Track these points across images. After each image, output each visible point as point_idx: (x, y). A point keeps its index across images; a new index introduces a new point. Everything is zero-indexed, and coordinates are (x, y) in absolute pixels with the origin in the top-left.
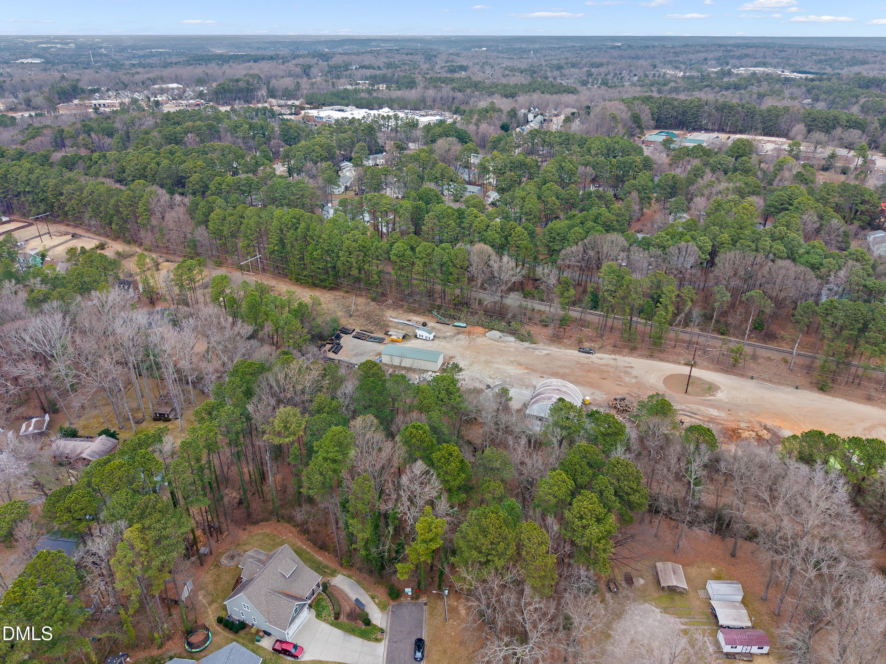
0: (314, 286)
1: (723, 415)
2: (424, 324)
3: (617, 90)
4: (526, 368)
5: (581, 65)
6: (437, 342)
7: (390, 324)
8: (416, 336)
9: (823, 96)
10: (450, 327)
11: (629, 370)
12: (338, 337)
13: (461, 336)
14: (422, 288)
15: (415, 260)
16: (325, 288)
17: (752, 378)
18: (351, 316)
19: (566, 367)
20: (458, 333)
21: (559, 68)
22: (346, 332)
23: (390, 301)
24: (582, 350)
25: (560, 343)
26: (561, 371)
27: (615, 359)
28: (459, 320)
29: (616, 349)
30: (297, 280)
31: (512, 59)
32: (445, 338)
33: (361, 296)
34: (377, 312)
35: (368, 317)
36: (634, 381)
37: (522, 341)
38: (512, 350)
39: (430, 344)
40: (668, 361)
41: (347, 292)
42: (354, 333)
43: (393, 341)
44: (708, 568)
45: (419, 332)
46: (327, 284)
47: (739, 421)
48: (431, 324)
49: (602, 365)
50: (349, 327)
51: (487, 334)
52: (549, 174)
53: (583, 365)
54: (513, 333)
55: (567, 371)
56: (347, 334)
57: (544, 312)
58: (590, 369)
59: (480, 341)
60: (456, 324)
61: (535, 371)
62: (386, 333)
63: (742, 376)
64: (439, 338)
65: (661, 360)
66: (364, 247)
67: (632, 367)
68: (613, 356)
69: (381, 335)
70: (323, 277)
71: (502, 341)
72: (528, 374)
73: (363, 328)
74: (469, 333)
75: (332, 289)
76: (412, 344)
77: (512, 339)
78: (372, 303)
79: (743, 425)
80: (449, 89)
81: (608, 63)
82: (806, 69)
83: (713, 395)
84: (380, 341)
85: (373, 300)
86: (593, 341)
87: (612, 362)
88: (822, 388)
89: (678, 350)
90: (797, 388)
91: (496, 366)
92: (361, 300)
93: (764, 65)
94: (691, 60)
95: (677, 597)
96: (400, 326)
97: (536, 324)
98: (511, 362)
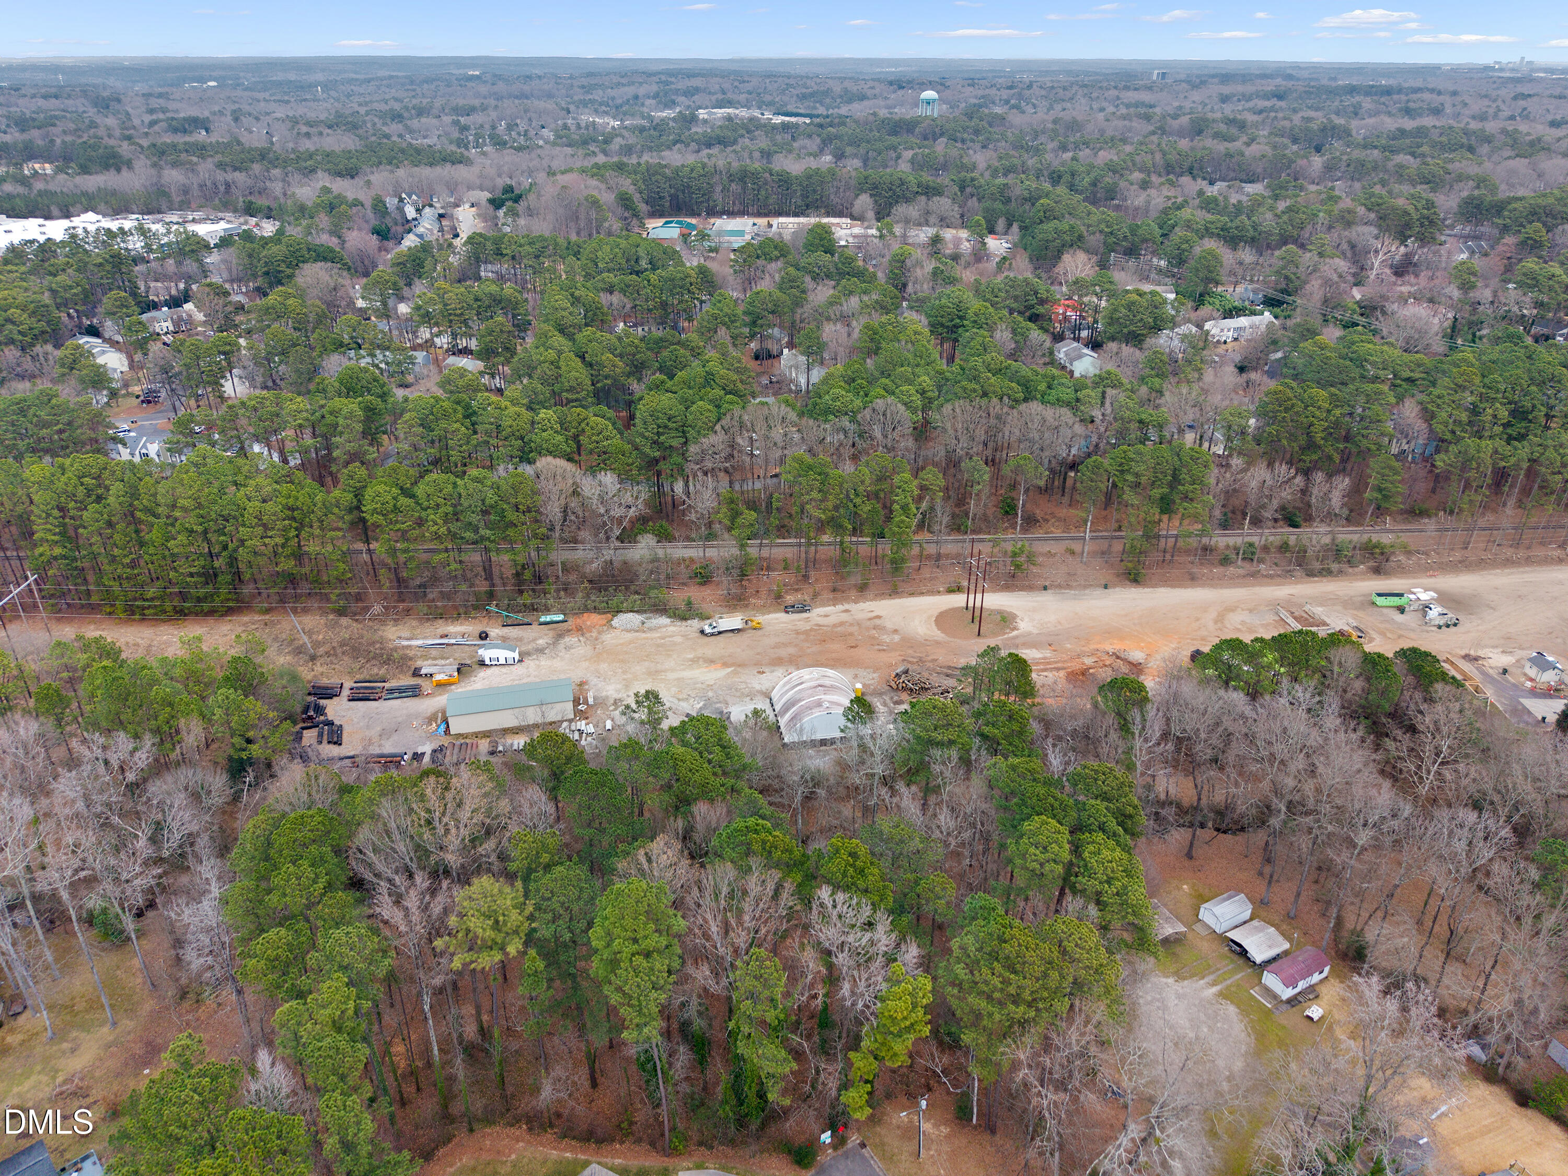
0: (180, 614)
1: (1048, 653)
2: (484, 636)
3: (533, 155)
4: (725, 665)
5: (435, 111)
6: (527, 661)
7: (411, 653)
8: (482, 664)
9: (849, 150)
10: (535, 626)
11: (878, 622)
12: (320, 710)
13: (568, 640)
14: (454, 566)
15: (424, 514)
16: (211, 613)
17: (1045, 588)
18: (313, 658)
19: (785, 645)
20: (560, 636)
21: (397, 117)
22: (329, 693)
23: (377, 609)
24: (789, 609)
25: (747, 606)
26: (783, 653)
27: (847, 611)
28: (547, 610)
29: (837, 593)
30: (131, 611)
31: (288, 102)
32: (541, 651)
33: (305, 611)
34: (367, 635)
35: (355, 649)
36: (897, 638)
37: (685, 619)
38: (678, 639)
39: (519, 670)
40: (922, 594)
41: (268, 611)
42: (346, 692)
43: (442, 686)
44: (1179, 888)
45: (487, 654)
46: (217, 604)
47: (1079, 656)
48: (495, 631)
49: (835, 626)
50: (325, 681)
51: (616, 622)
52: (564, 313)
53: (806, 633)
54: (661, 609)
55: (791, 650)
56: (330, 697)
57: (692, 560)
58: (823, 636)
59: (609, 638)
60: (543, 619)
61: (742, 665)
62: (416, 673)
63: (1030, 588)
64: (528, 654)
65: (912, 594)
66: (292, 509)
67: (879, 617)
68: (840, 607)
69: (407, 681)
70: (202, 591)
71: (650, 629)
72: (735, 673)
73: (359, 677)
74: (580, 630)
75: (230, 611)
76: (481, 680)
77: (664, 620)
78: (344, 621)
79: (1089, 661)
80: (211, 166)
81: (484, 108)
82: (790, 108)
83: (1015, 629)
84: (414, 692)
85: (341, 612)
86: (797, 590)
87: (844, 617)
88: (1134, 578)
89: (926, 573)
90: (1106, 587)
91: (671, 676)
92: (312, 621)
93: (730, 103)
94: (613, 99)
95: (1178, 949)
96: (434, 653)
97: (684, 584)
98: (692, 660)
